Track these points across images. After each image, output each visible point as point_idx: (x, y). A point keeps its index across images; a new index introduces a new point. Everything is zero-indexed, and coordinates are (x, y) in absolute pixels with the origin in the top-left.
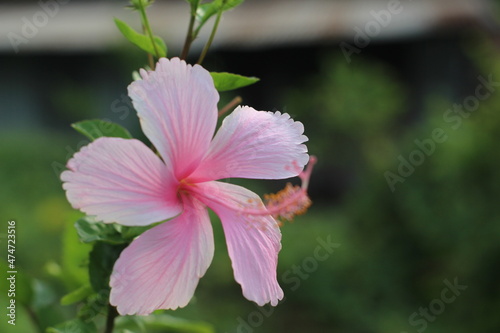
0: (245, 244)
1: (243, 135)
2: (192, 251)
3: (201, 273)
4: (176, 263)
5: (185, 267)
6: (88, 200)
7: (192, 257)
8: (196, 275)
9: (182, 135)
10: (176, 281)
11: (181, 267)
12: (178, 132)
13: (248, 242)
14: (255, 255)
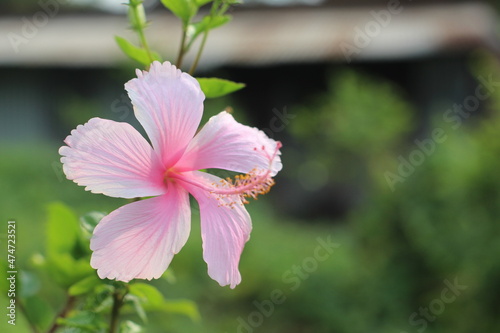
0: (219, 229)
1: (228, 134)
2: (170, 229)
3: (176, 250)
4: (155, 238)
5: (162, 242)
6: (81, 173)
7: (169, 236)
8: (171, 250)
9: (170, 124)
10: (152, 254)
11: (159, 241)
12: (167, 121)
13: (222, 228)
14: (226, 240)
